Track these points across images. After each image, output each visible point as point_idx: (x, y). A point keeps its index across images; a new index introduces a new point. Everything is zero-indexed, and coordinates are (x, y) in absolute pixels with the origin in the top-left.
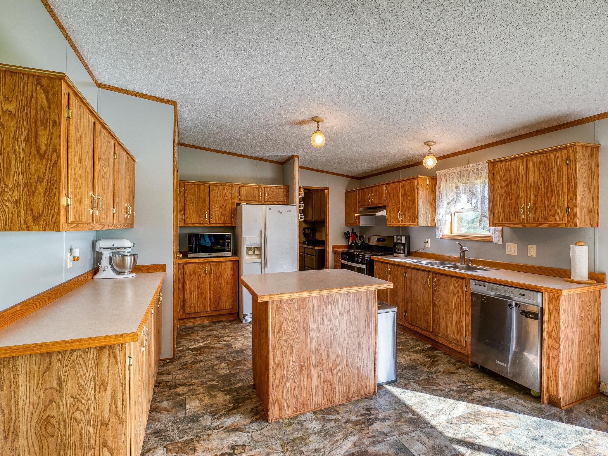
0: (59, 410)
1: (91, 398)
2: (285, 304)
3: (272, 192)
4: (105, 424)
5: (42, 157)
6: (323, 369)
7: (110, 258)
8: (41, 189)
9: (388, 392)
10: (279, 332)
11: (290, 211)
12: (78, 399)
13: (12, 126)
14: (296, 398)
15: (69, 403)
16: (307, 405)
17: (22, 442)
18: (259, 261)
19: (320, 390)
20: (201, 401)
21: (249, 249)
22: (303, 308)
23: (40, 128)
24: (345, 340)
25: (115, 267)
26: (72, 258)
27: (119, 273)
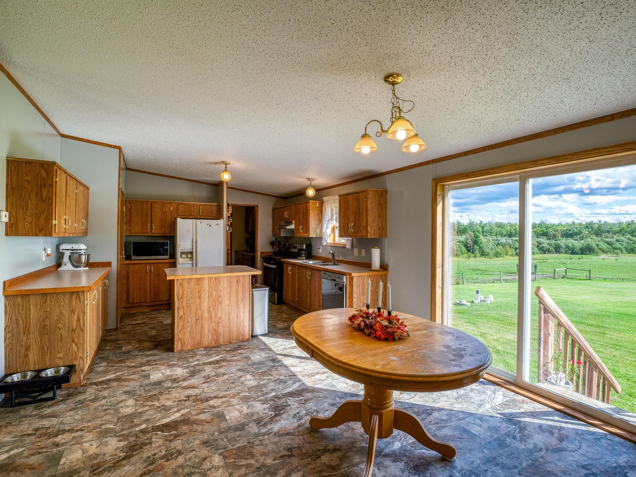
0: (50, 322)
1: (67, 317)
2: (185, 282)
3: (206, 209)
4: (73, 331)
5: (44, 201)
6: (212, 322)
7: (70, 257)
8: (43, 216)
9: (260, 340)
10: (182, 298)
11: (217, 224)
12: (60, 317)
13: (29, 187)
14: (193, 339)
15: (55, 319)
16: (200, 343)
17: (32, 336)
18: (191, 262)
19: (210, 335)
20: (133, 346)
21: (182, 253)
22: (198, 285)
23: (43, 188)
24: (228, 305)
25: (74, 263)
26: (46, 254)
27: (76, 267)
